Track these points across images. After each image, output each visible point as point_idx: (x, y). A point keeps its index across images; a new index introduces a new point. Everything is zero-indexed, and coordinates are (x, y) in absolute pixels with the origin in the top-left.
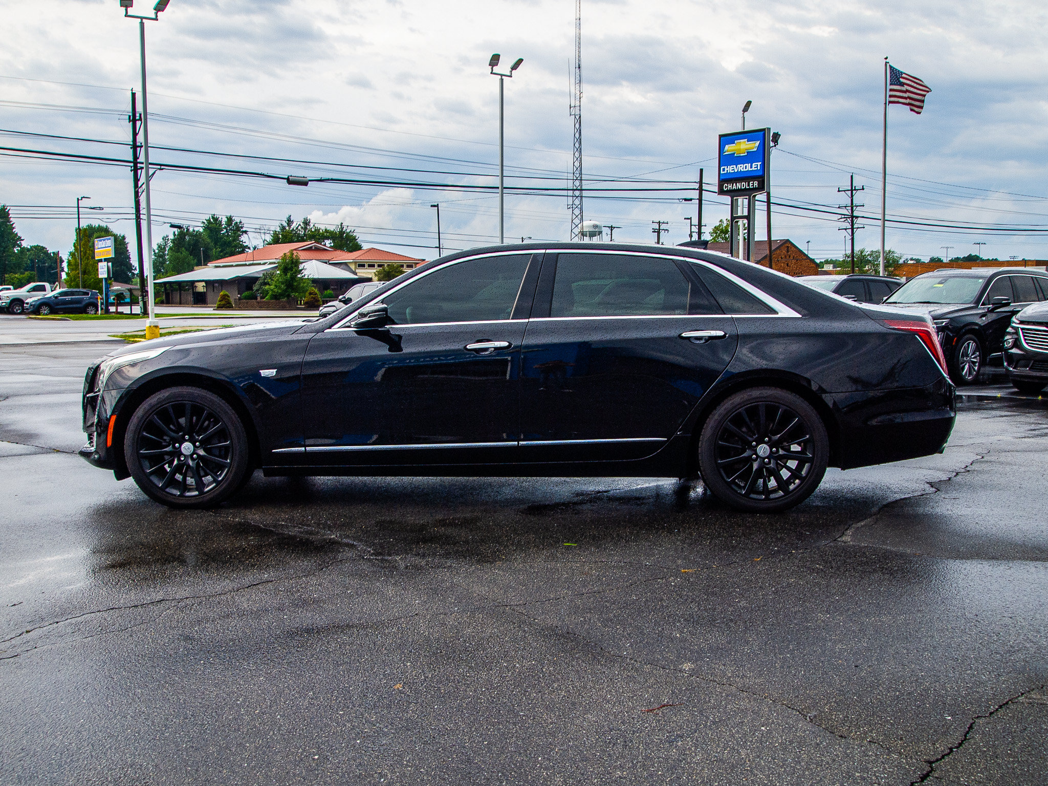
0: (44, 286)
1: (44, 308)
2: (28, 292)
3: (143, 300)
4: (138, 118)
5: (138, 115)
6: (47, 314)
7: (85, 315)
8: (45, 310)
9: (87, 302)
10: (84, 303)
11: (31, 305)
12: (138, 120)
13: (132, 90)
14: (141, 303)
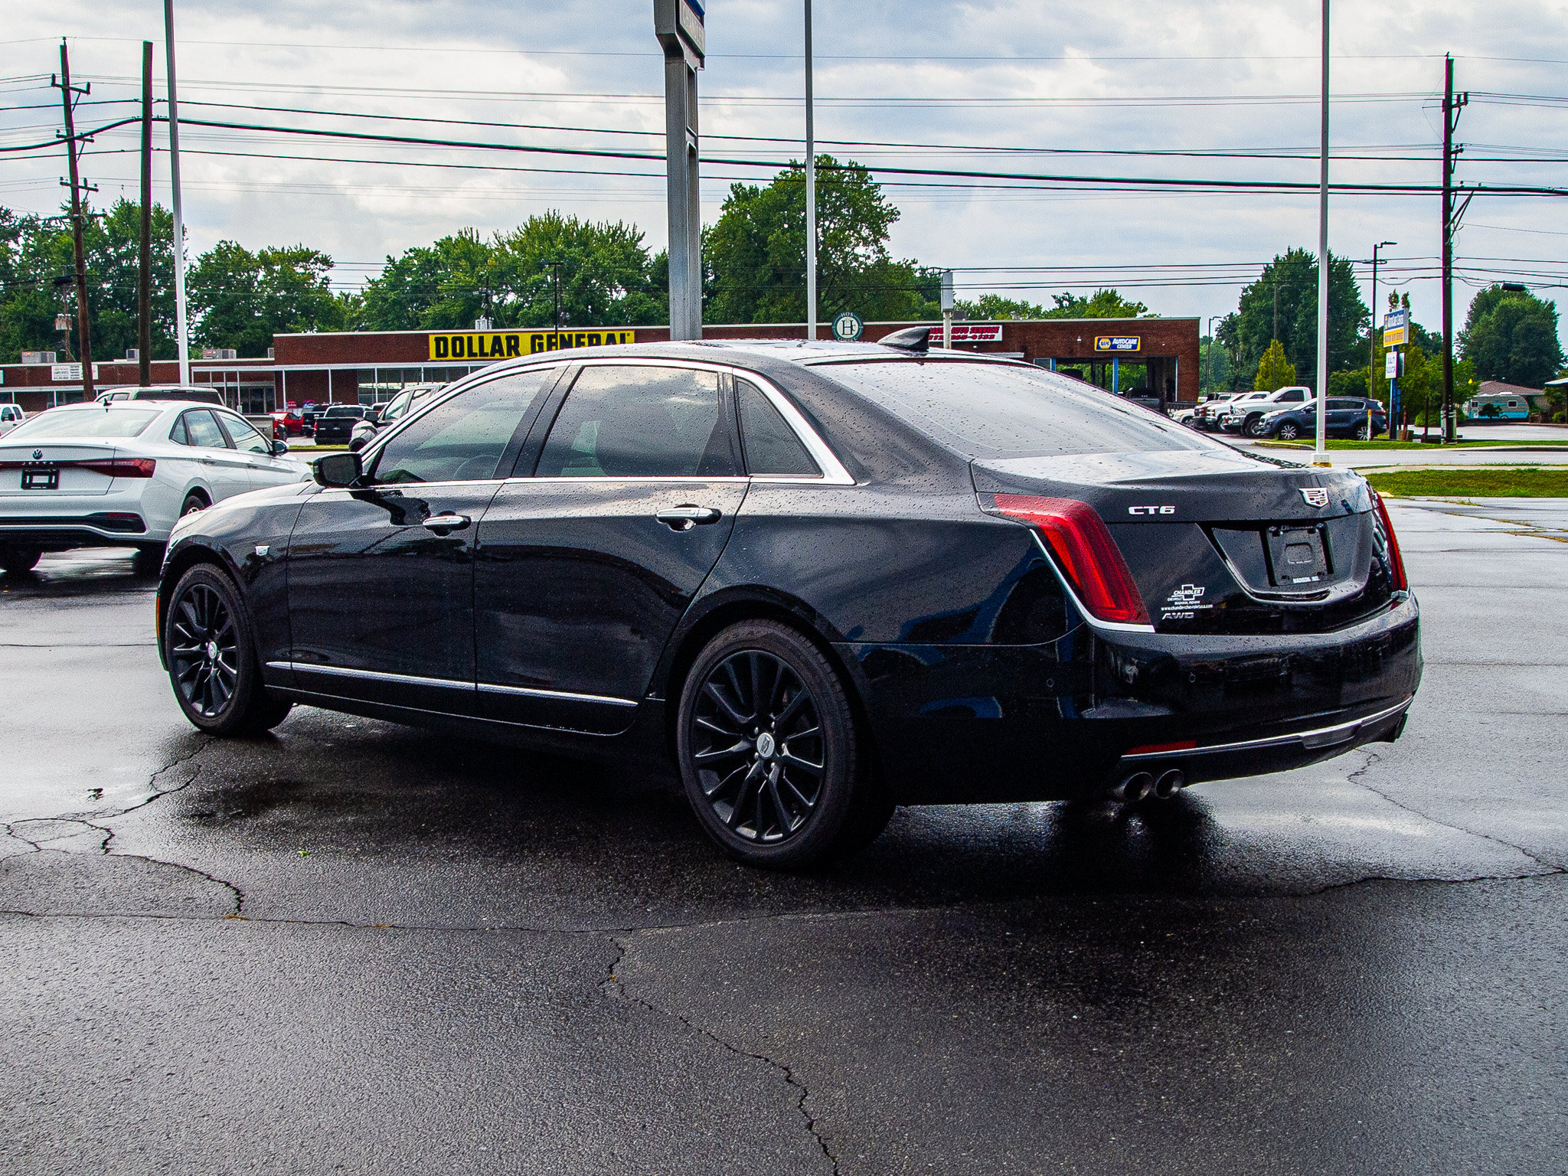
0: (1302, 391)
1: (1287, 428)
2: (1275, 401)
3: (1447, 417)
4: (1454, 102)
5: (1454, 97)
6: (1291, 439)
7: (1351, 442)
8: (1289, 432)
9: (1358, 418)
10: (1353, 421)
11: (1268, 424)
12: (1455, 106)
13: (1447, 56)
14: (1443, 422)
